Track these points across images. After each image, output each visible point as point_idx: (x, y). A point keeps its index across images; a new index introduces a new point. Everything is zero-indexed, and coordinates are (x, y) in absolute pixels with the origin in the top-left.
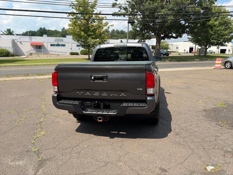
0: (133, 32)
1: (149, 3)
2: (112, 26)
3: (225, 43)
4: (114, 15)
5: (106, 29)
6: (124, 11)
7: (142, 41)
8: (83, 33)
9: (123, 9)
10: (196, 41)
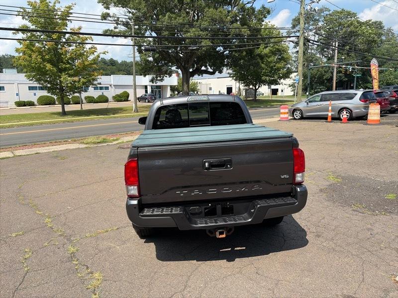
0: (141, 65)
1: (169, 17)
2: (104, 53)
3: (280, 80)
4: (106, 34)
5: (94, 60)
6: (123, 27)
7: (159, 78)
8: (48, 66)
10: (239, 77)
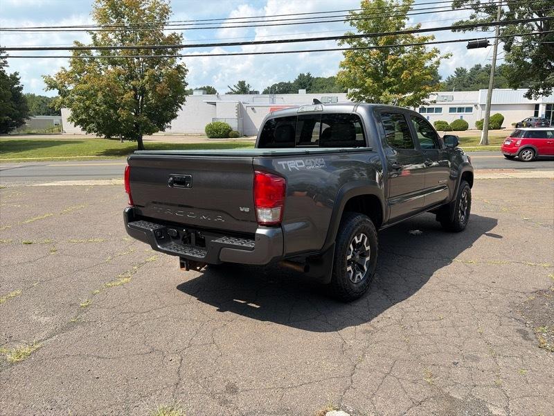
2: (447, 57)
4: (455, 28)
5: (432, 67)
6: (486, 14)
8: (369, 81)
9: (483, 10)
